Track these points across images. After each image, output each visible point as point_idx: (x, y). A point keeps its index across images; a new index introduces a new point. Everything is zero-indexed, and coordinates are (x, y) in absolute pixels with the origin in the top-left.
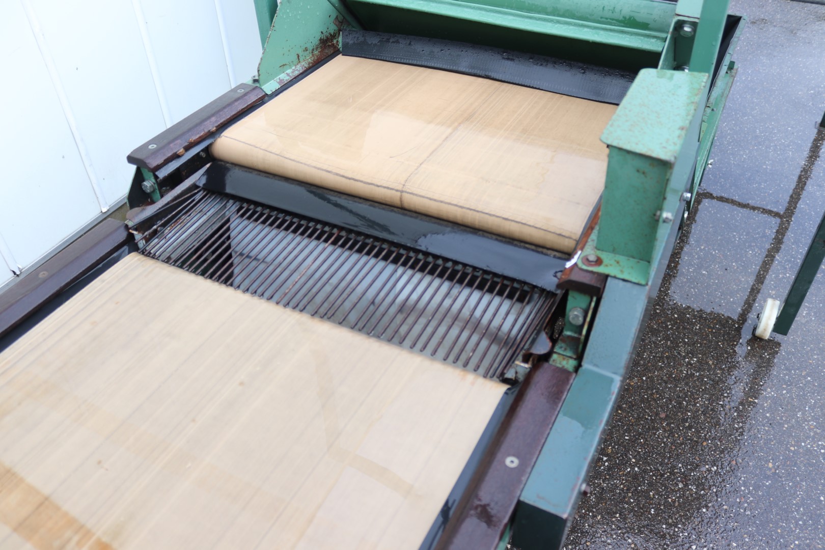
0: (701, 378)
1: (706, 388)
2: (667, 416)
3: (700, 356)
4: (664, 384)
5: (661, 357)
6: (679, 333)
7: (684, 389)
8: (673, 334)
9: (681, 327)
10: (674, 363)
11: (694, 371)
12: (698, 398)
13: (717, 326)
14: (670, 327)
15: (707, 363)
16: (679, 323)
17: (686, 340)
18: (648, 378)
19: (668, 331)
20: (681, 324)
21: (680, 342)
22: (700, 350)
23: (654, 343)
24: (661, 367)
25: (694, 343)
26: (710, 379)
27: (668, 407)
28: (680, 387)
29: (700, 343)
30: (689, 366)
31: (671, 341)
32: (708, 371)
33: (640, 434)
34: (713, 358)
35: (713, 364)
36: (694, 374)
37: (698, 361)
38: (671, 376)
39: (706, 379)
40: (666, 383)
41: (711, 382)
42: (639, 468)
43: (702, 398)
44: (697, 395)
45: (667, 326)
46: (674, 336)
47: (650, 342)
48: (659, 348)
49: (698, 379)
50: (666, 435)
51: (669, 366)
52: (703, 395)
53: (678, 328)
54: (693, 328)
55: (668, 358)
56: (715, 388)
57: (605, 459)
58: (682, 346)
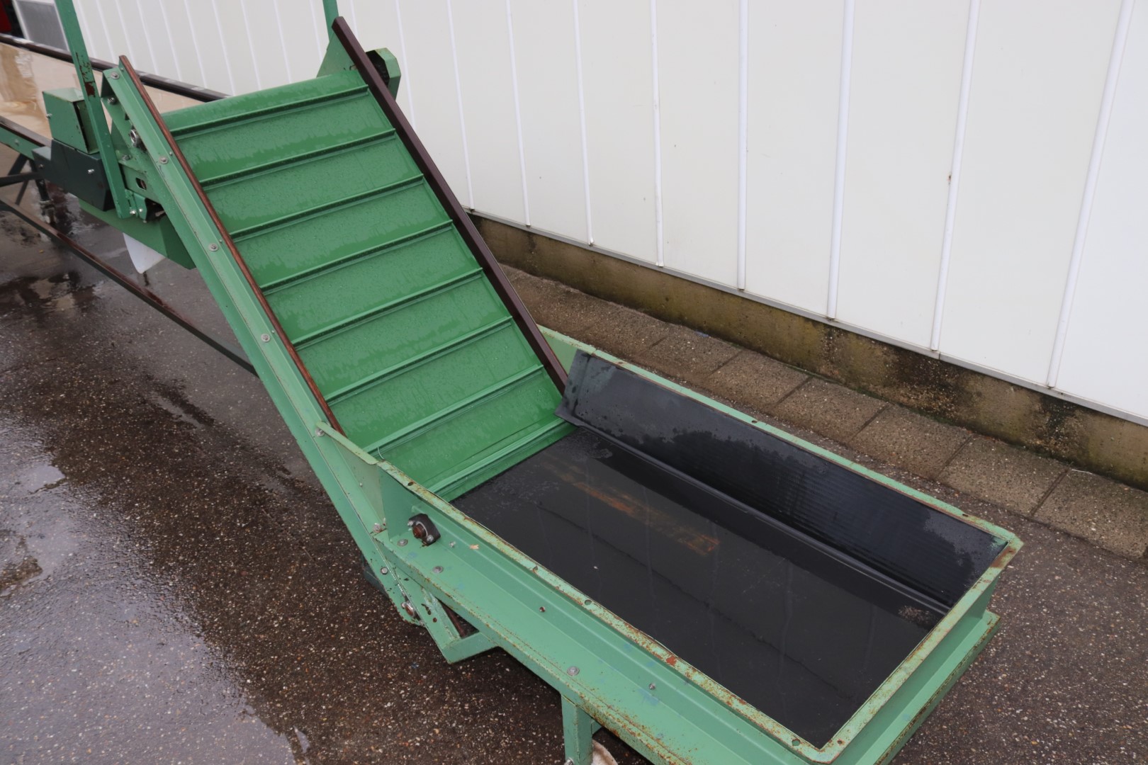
0: (253, 618)
1: (240, 617)
2: (241, 576)
3: (276, 632)
4: (271, 588)
5: (301, 600)
6: (317, 629)
7: (253, 600)
8: (320, 623)
9: (323, 635)
10: (286, 607)
11: (265, 618)
12: (236, 605)
13: (299, 669)
14: (332, 625)
15: (263, 633)
16: (330, 636)
17: (304, 630)
18: (288, 580)
19: (328, 621)
20: (328, 637)
21: (305, 624)
22: (282, 635)
23: (322, 603)
24: (291, 595)
25: (294, 635)
26: (245, 626)
27: (248, 580)
28: (258, 598)
29: (290, 640)
30: (273, 617)
31: (314, 617)
32: (254, 629)
33: (242, 552)
34: (265, 641)
35: (259, 638)
36: (262, 615)
37: (273, 627)
38: (275, 596)
39: (248, 622)
40: (272, 590)
41: (241, 625)
42: (218, 540)
43: (233, 608)
44: (239, 607)
45: (335, 623)
46: (317, 623)
47: (326, 600)
48: (313, 603)
49: (254, 616)
50: (226, 568)
51: (287, 601)
52: (235, 610)
53: (324, 631)
54: (315, 644)
55: (297, 605)
56: (234, 624)
57: (243, 525)
58: (301, 623)
